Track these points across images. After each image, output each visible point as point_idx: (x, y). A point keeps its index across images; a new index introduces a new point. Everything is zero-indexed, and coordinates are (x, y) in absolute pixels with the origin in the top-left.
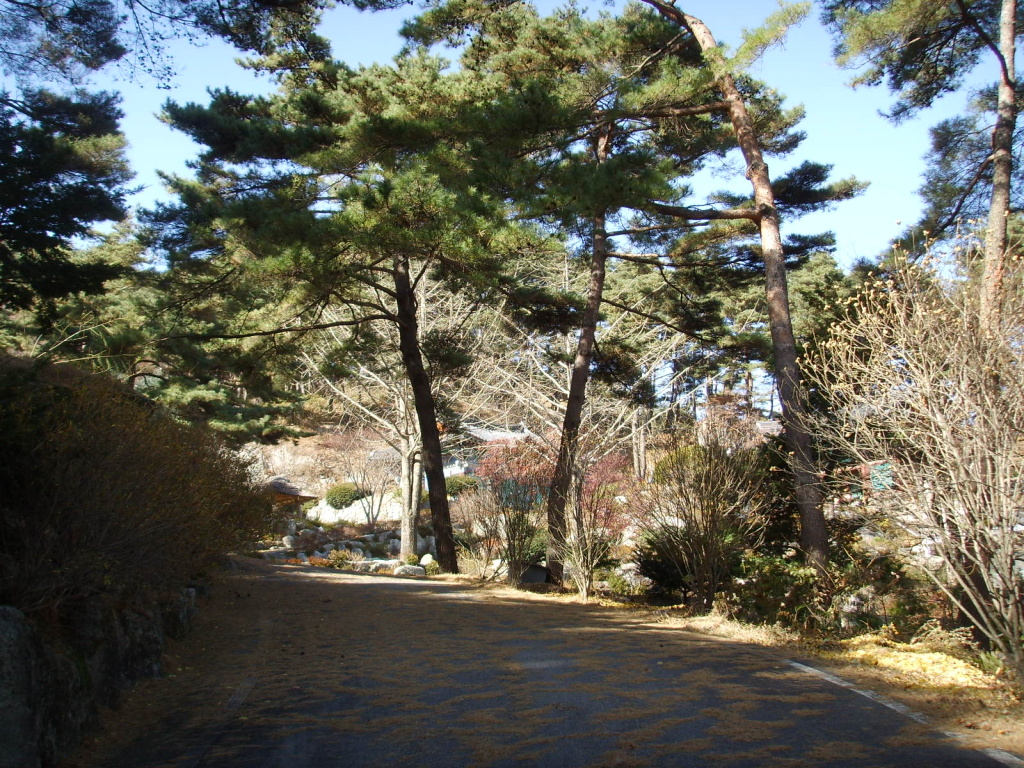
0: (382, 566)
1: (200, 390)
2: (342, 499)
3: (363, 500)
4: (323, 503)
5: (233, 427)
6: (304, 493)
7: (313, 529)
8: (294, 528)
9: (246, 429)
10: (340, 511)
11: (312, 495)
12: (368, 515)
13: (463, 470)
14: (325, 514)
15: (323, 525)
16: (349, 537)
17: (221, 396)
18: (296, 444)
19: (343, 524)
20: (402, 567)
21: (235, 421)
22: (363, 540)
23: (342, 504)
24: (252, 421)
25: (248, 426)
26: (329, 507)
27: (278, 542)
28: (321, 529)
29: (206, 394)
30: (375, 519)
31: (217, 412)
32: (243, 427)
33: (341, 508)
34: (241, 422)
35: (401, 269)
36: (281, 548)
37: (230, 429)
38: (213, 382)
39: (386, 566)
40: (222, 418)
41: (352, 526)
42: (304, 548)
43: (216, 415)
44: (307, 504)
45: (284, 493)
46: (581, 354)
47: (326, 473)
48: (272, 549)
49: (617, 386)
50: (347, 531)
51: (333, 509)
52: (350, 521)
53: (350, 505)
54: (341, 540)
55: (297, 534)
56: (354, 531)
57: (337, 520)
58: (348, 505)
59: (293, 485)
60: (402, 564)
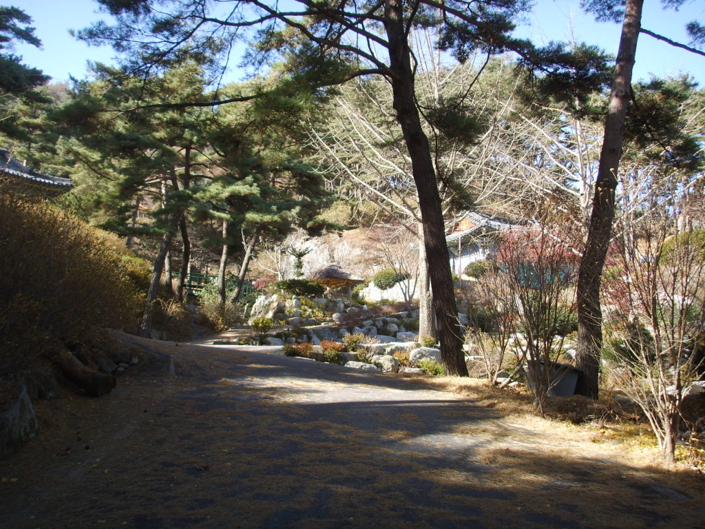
0: (397, 348)
1: (237, 185)
2: (387, 282)
3: (401, 283)
4: (372, 285)
5: (267, 218)
6: (353, 277)
7: (358, 307)
8: (342, 306)
9: (279, 220)
10: (385, 291)
11: (360, 279)
12: (405, 295)
13: (484, 258)
14: (372, 294)
15: (366, 303)
16: (386, 314)
17: (255, 190)
18: (340, 235)
19: (384, 302)
20: (419, 349)
21: (270, 212)
22: (398, 317)
23: (386, 285)
24: (284, 212)
25: (281, 217)
26: (376, 288)
27: (328, 319)
28: (365, 306)
29: (241, 188)
30: (411, 297)
31: (254, 205)
32: (276, 218)
33: (386, 289)
34: (275, 214)
35: (393, 15)
36: (330, 324)
37: (265, 220)
38: (249, 178)
39: (402, 349)
40: (258, 211)
41: (392, 305)
42: (346, 325)
43: (254, 208)
44: (359, 286)
45: (336, 278)
46: (617, 96)
47: (377, 261)
48: (323, 324)
49: (653, 148)
50: (386, 309)
51: (380, 290)
52: (390, 300)
53: (393, 286)
54: (379, 316)
55: (346, 312)
56: (390, 309)
57: (379, 299)
58: (391, 286)
59: (344, 271)
60: (418, 346)
